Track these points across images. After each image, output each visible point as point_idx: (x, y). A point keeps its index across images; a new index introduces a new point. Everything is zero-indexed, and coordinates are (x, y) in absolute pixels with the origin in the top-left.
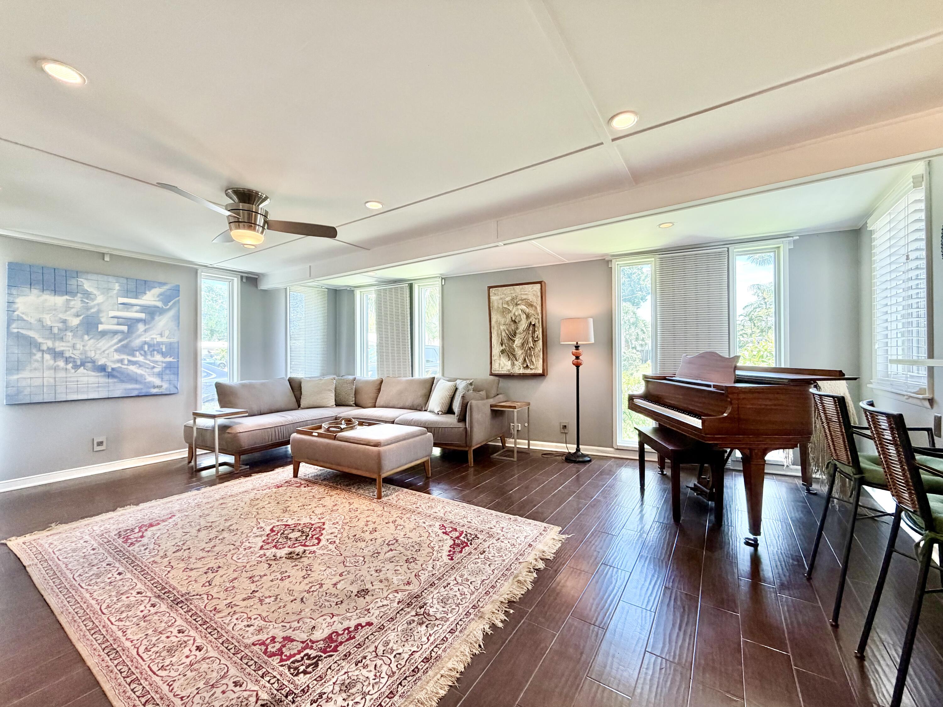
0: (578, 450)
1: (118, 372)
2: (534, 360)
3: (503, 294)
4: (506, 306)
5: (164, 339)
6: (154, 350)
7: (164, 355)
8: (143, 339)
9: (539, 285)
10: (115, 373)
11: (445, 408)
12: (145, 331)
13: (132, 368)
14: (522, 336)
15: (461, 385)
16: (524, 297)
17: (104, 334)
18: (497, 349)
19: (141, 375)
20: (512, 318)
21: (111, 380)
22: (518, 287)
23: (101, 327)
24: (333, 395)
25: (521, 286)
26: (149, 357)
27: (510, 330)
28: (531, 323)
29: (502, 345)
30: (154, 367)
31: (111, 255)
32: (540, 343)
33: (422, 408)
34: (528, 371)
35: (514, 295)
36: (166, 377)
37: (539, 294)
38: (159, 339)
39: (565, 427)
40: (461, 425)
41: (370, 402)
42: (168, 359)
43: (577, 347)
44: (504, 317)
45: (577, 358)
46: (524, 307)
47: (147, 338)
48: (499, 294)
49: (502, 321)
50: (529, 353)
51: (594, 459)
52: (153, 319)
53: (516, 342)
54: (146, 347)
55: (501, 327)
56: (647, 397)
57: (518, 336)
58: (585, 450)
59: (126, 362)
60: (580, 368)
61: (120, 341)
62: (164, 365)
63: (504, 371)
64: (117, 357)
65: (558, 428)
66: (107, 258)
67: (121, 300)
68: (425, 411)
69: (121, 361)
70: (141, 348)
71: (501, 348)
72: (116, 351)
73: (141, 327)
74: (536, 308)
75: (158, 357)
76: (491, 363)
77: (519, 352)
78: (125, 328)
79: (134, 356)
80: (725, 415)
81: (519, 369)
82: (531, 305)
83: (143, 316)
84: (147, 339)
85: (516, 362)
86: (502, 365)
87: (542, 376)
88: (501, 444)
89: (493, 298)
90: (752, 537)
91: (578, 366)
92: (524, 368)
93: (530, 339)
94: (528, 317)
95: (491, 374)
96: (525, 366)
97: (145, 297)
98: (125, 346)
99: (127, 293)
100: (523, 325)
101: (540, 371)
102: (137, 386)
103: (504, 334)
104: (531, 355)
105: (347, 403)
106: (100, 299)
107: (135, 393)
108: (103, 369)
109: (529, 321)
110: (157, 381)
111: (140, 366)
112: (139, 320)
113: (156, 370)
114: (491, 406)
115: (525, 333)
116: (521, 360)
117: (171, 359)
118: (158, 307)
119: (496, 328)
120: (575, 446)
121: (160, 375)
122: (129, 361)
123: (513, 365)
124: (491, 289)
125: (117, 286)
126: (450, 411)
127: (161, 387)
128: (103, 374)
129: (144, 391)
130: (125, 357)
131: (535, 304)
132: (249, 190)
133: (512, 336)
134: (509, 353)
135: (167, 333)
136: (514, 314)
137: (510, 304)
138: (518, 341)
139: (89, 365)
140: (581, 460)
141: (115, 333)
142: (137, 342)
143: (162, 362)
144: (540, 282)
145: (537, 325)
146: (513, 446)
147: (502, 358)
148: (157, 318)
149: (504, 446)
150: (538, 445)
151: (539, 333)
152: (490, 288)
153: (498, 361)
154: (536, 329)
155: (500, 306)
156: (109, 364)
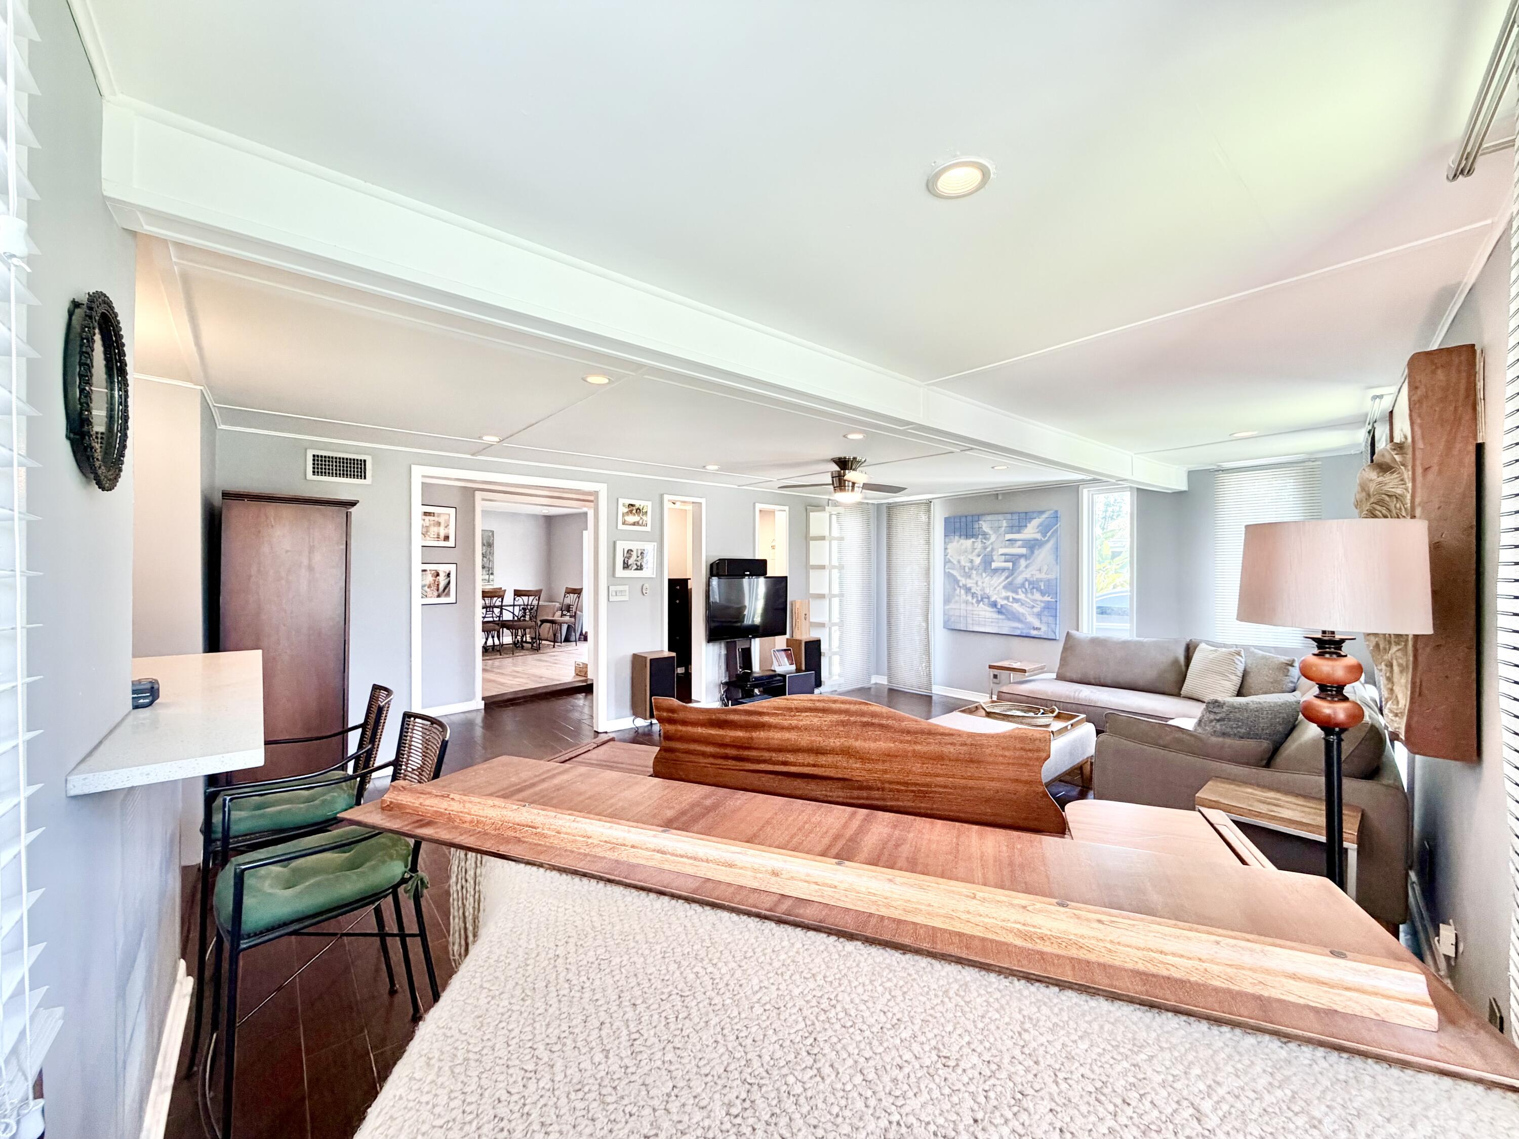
1: (1007, 610)
5: (1043, 576)
6: (1033, 588)
7: (1043, 594)
8: (1024, 575)
10: (1004, 611)
12: (1026, 567)
13: (1016, 606)
17: (996, 570)
19: (1023, 614)
21: (1000, 617)
23: (994, 565)
26: (1029, 595)
30: (1033, 607)
31: (1003, 494)
36: (1044, 619)
38: (1038, 576)
42: (1047, 598)
47: (1027, 574)
52: (1032, 552)
54: (1027, 584)
59: (1011, 600)
61: (1007, 578)
62: (1043, 605)
64: (1004, 594)
66: (1000, 498)
67: (1008, 537)
69: (1007, 598)
70: (1023, 585)
72: (1004, 587)
73: (1023, 562)
75: (1037, 596)
78: (1010, 565)
79: (1017, 593)
83: (1023, 551)
84: (1028, 576)
97: (1026, 531)
98: (1010, 583)
99: (1013, 529)
102: (1020, 625)
106: (993, 538)
107: (1018, 633)
108: (994, 605)
110: (1037, 624)
111: (1022, 604)
112: (1021, 556)
113: (1036, 610)
117: (1049, 599)
118: (1037, 540)
121: (1039, 615)
122: (1013, 599)
125: (1005, 524)
127: (1040, 629)
128: (995, 609)
129: (1025, 633)
130: (1010, 594)
135: (1045, 568)
139: (986, 600)
141: (1004, 569)
142: (1019, 580)
143: (1041, 601)
148: (1036, 552)
156: (999, 600)
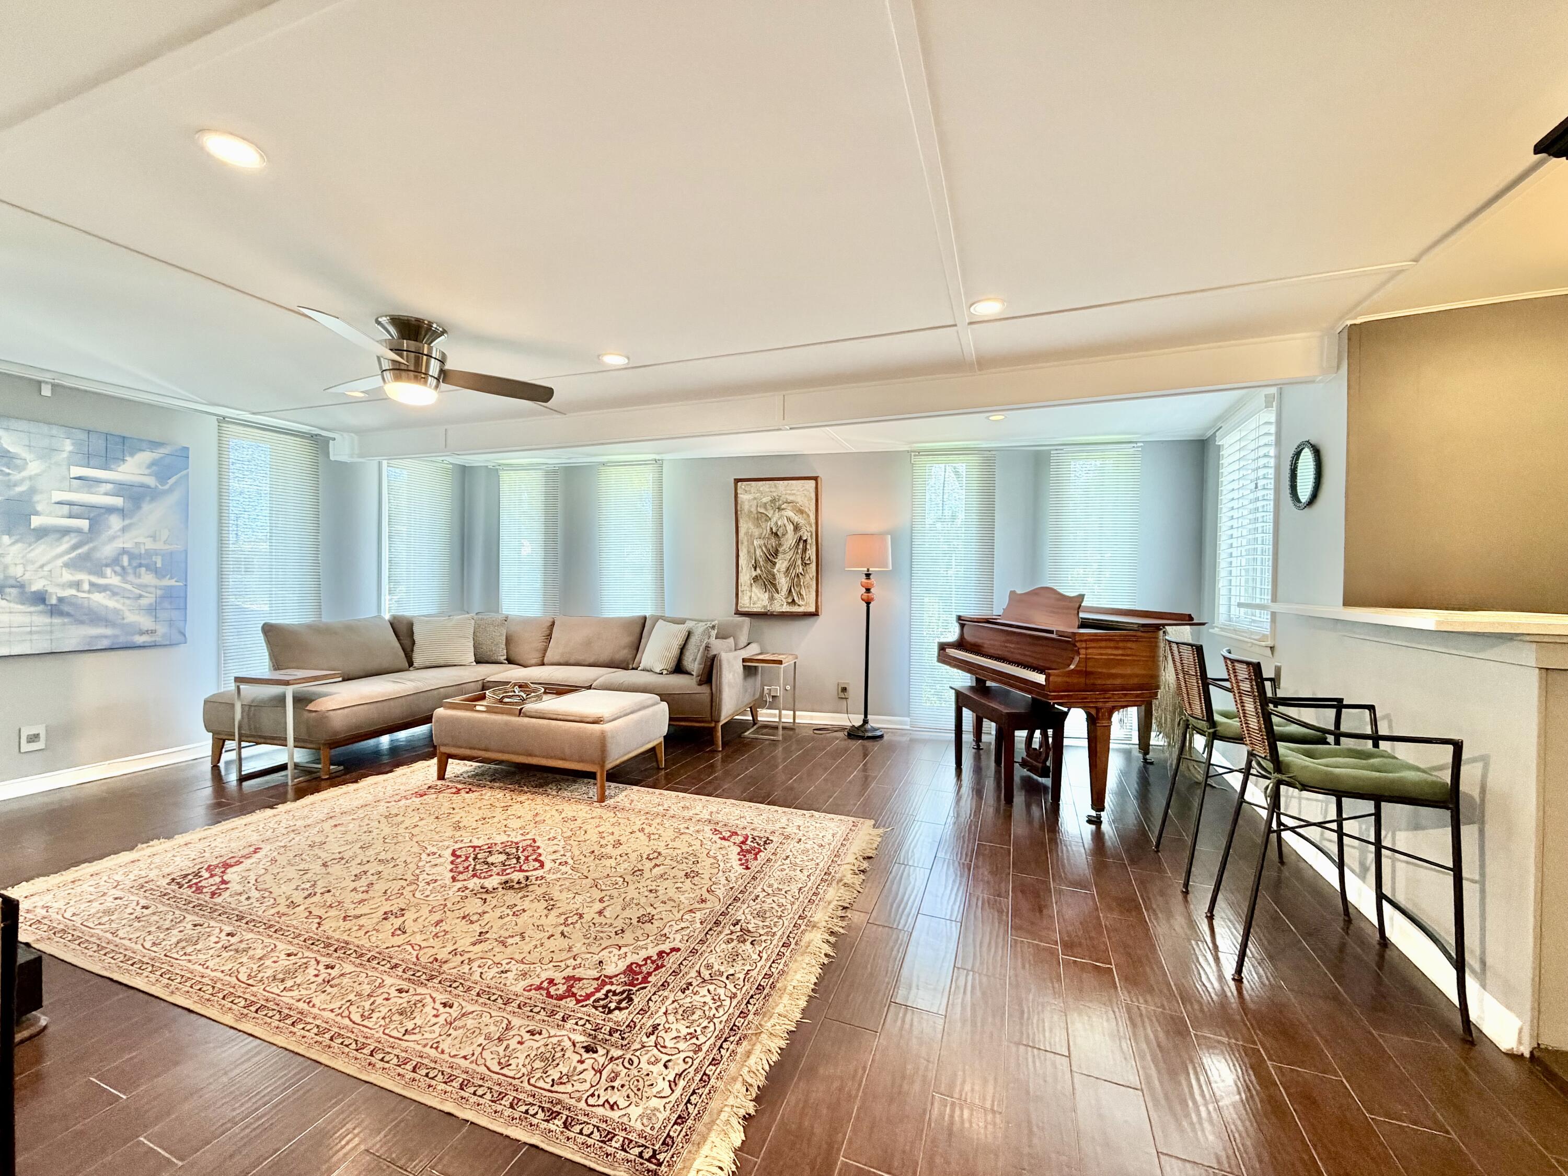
0: (865, 722)
1: (71, 604)
2: (803, 592)
3: (759, 491)
4: (762, 510)
5: (159, 546)
6: (140, 565)
7: (156, 572)
8: (119, 544)
9: (813, 482)
10: (66, 608)
11: (671, 665)
12: (124, 530)
13: (99, 598)
14: (788, 557)
15: (699, 629)
16: (791, 498)
17: (42, 533)
18: (746, 575)
19: (116, 611)
20: (771, 529)
21: (57, 620)
22: (781, 482)
23: (36, 521)
24: (471, 644)
25: (786, 482)
26: (131, 578)
27: (769, 546)
28: (801, 538)
29: (755, 570)
30: (140, 596)
31: (54, 386)
32: (814, 566)
33: (628, 664)
34: (795, 609)
35: (775, 494)
36: (163, 615)
37: (813, 495)
38: (150, 545)
39: (844, 690)
40: (705, 689)
41: (534, 657)
42: (167, 582)
43: (868, 576)
44: (758, 526)
45: (868, 590)
46: (790, 513)
47: (126, 542)
48: (752, 491)
49: (756, 532)
50: (796, 582)
51: (887, 733)
52: (139, 507)
53: (777, 566)
54: (125, 560)
55: (755, 542)
56: (961, 644)
57: (780, 556)
58: (875, 721)
59: (86, 587)
60: (871, 605)
61: (75, 547)
62: (159, 592)
63: (757, 608)
64: (68, 576)
65: (833, 691)
66: (46, 391)
67: (77, 471)
68: (633, 669)
69: (77, 585)
70: (115, 561)
71: (754, 574)
72: (66, 565)
73: (115, 522)
74: (808, 516)
75: (148, 578)
76: (737, 594)
77: (783, 582)
78: (84, 524)
79: (102, 575)
80: (1072, 667)
81: (781, 606)
82: (801, 512)
83: (118, 501)
84: (128, 545)
85: (776, 595)
86: (754, 598)
87: (815, 614)
88: (751, 718)
89: (743, 497)
90: (1094, 813)
91: (868, 604)
92: (788, 603)
93: (799, 562)
94: (797, 528)
95: (738, 613)
96: (790, 600)
97: (123, 468)
98: (86, 557)
99: (88, 459)
100: (790, 539)
101: (813, 609)
102: (109, 631)
103: (759, 552)
104: (799, 585)
105: (494, 658)
106: (34, 467)
107: (105, 643)
108: (40, 598)
109: (798, 535)
110: (146, 622)
111: (114, 594)
112: (111, 510)
113: (144, 602)
114: (744, 660)
115: (792, 552)
116: (784, 592)
117: (173, 582)
118: (149, 487)
119: (746, 543)
120: (863, 716)
121: (152, 610)
122: (92, 584)
123: (772, 599)
124: (739, 484)
125: (68, 446)
126: (679, 668)
127: (153, 632)
128: (41, 607)
129: (122, 640)
130: (84, 577)
131: (807, 510)
132: (418, 320)
133: (772, 555)
134: (768, 583)
135: (165, 534)
136: (776, 523)
137: (768, 507)
138: (781, 564)
139: (14, 591)
140: (870, 734)
141: (65, 532)
142: (108, 551)
143: (156, 587)
144: (815, 479)
145: (809, 541)
146: (777, 720)
147: (754, 588)
148: (146, 507)
149: (755, 721)
150: (806, 718)
151: (811, 552)
152: (737, 481)
153: (749, 594)
154: (808, 547)
155: (753, 509)
156: (50, 589)
